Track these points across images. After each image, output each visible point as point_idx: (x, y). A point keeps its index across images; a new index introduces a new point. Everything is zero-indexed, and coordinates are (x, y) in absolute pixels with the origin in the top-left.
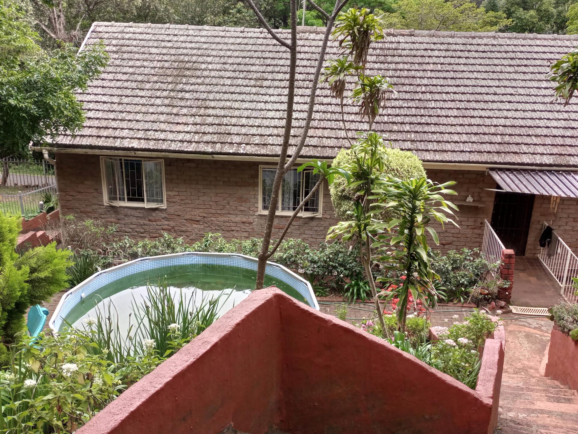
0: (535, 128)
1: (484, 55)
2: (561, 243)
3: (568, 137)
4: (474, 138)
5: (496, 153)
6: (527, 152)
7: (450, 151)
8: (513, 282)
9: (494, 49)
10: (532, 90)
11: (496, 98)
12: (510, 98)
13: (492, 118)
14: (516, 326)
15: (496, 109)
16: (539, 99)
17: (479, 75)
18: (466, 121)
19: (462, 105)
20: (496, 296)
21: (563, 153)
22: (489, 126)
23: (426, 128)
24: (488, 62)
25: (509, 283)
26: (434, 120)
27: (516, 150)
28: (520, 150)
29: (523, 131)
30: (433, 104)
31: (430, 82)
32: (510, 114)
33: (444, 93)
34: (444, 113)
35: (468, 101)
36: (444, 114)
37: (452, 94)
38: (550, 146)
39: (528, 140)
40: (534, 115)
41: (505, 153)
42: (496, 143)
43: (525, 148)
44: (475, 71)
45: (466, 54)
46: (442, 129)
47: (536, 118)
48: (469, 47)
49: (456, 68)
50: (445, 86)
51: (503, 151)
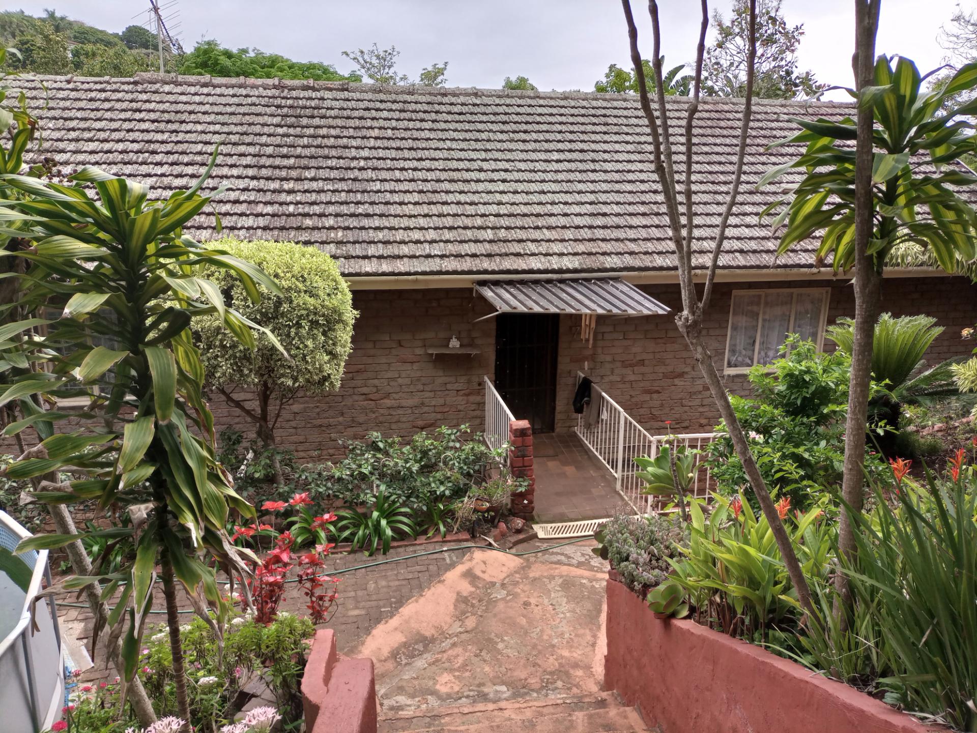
0: (546, 217)
1: (462, 118)
2: (608, 402)
3: (599, 227)
4: (447, 235)
5: (485, 256)
6: (537, 252)
7: (406, 256)
8: (533, 480)
9: (476, 109)
10: (537, 164)
11: (482, 176)
12: (503, 175)
13: (476, 204)
14: (544, 567)
15: (482, 192)
16: (549, 176)
17: (454, 145)
18: (435, 209)
19: (429, 186)
20: (510, 510)
21: (594, 251)
22: (472, 216)
23: (366, 222)
24: (467, 126)
25: (526, 484)
26: (378, 209)
27: (518, 251)
28: (524, 249)
29: (528, 222)
30: (377, 186)
31: (374, 153)
32: (505, 198)
33: (397, 169)
34: (396, 198)
35: (438, 181)
36: (397, 200)
37: (410, 171)
38: (571, 242)
39: (537, 235)
40: (543, 198)
41: (500, 255)
42: (485, 241)
43: (532, 247)
44: (447, 139)
45: (433, 116)
46: (394, 222)
47: (547, 203)
48: (437, 107)
49: (416, 134)
50: (400, 159)
51: (498, 252)
